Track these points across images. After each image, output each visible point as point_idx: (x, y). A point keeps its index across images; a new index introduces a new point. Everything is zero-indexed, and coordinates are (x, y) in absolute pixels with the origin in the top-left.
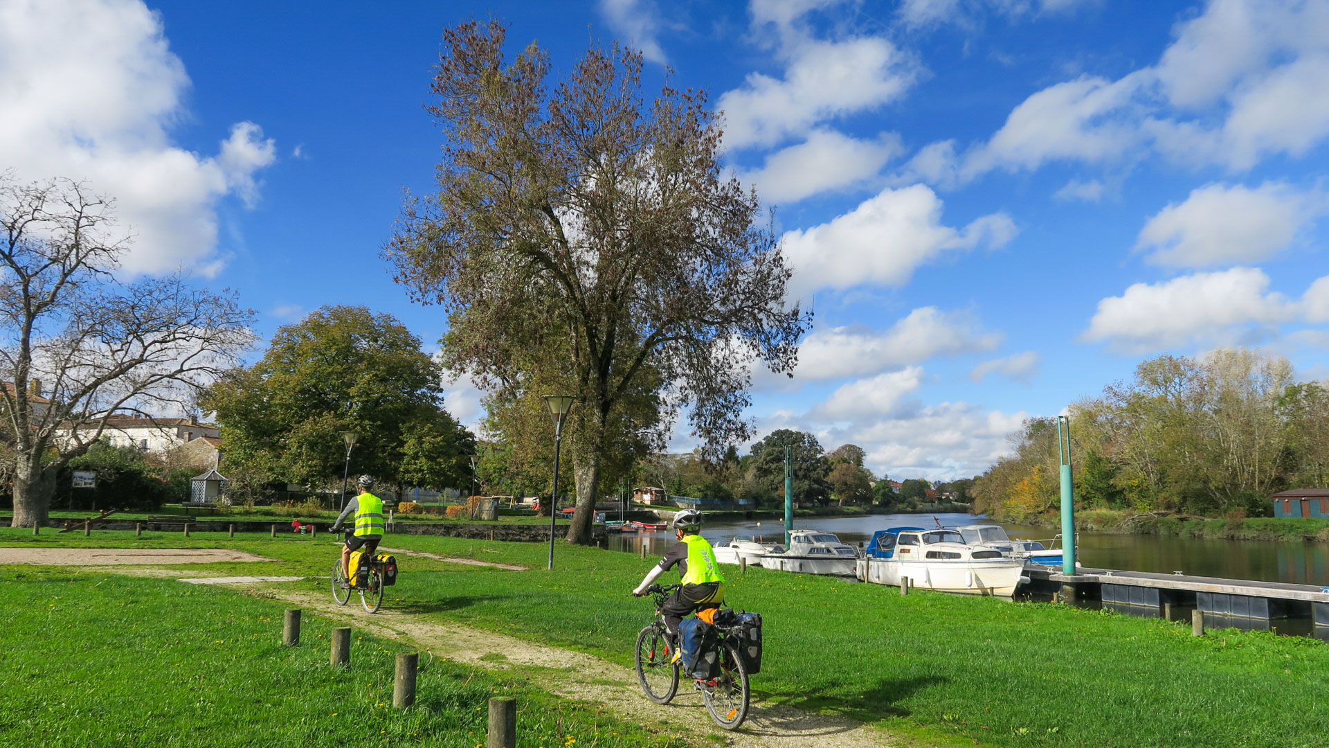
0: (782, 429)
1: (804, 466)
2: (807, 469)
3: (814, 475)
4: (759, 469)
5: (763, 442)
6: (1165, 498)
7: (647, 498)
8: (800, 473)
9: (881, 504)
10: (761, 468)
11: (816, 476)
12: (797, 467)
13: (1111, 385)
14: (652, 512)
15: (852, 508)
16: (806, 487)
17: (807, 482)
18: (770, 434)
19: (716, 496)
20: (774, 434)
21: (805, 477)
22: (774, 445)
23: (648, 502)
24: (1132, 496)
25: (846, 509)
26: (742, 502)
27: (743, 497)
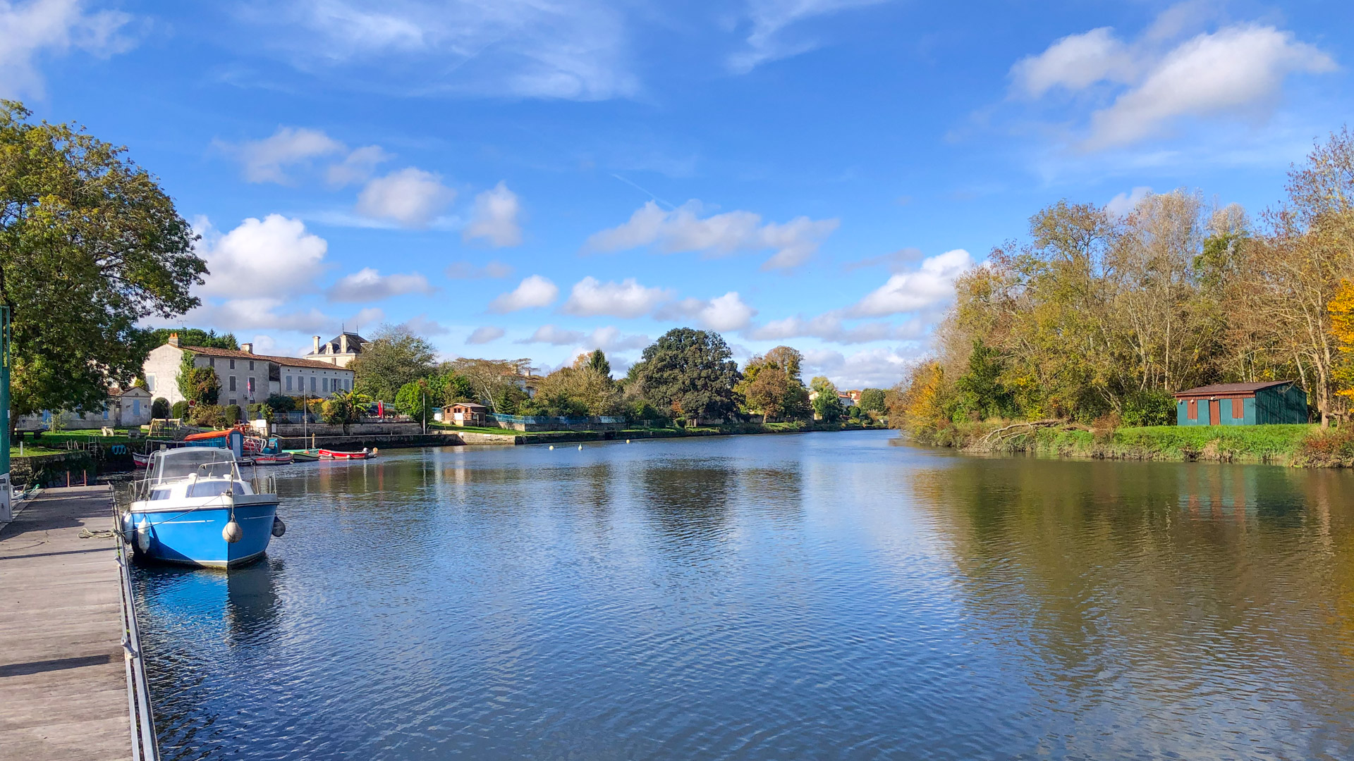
0: (681, 328)
1: (704, 374)
2: (708, 377)
3: (717, 384)
4: (649, 378)
5: (658, 343)
6: (1056, 402)
7: (459, 419)
8: (699, 383)
9: (825, 420)
10: (652, 378)
11: (718, 386)
12: (695, 375)
13: (1000, 248)
14: (457, 436)
15: (781, 424)
16: (706, 400)
17: (707, 394)
18: (664, 334)
19: (561, 414)
20: (669, 334)
21: (705, 386)
22: (669, 347)
23: (460, 423)
24: (1021, 400)
25: (769, 426)
26: (605, 420)
27: (608, 413)
